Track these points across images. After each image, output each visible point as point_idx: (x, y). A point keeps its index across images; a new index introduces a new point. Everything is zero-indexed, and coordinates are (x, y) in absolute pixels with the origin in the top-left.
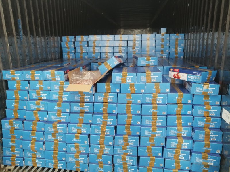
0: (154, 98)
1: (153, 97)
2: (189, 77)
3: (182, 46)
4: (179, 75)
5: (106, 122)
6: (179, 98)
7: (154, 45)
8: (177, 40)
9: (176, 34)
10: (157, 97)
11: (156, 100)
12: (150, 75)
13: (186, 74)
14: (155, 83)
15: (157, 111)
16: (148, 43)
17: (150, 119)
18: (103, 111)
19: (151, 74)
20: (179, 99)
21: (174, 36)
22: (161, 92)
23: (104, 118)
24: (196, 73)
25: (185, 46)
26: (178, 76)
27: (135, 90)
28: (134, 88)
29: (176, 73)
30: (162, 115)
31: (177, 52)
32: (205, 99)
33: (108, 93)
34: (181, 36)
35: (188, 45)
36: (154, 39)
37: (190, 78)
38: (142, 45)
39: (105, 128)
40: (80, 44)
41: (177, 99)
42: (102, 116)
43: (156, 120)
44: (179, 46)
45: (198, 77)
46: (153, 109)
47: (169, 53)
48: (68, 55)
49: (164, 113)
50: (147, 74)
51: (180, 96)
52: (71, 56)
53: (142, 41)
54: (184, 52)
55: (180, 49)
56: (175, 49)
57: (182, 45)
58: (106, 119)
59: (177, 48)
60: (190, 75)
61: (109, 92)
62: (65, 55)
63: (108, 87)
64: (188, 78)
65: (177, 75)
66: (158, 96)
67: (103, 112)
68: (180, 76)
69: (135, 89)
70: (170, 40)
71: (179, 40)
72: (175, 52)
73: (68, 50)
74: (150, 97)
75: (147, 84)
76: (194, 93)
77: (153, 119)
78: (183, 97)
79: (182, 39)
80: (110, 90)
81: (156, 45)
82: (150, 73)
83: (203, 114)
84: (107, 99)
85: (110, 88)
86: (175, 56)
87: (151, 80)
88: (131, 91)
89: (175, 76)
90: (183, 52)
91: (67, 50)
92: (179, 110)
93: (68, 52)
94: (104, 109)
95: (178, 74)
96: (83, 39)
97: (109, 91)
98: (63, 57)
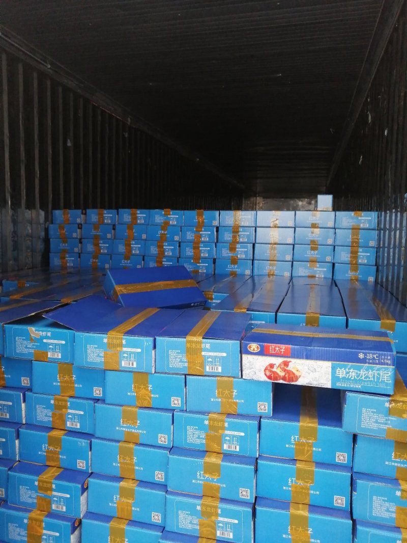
0: (212, 433)
1: (211, 427)
2: (341, 373)
3: (372, 247)
4: (291, 367)
5: (49, 503)
6: (304, 440)
7: (290, 241)
8: (355, 229)
9: (352, 213)
10: (223, 428)
11: (219, 440)
12: (201, 350)
13: (328, 364)
14: (217, 378)
15: (218, 481)
16: (274, 235)
17: (192, 510)
18: (48, 458)
19: (203, 346)
20: (303, 444)
21: (347, 218)
22: (239, 411)
23: (40, 488)
24: (370, 356)
25: (378, 248)
26: (289, 372)
27: (150, 398)
28: (146, 388)
29: (278, 361)
30: (236, 499)
31: (356, 264)
32: (400, 457)
33: (68, 398)
34: (367, 219)
35: (384, 247)
36: (291, 224)
37: (344, 378)
38: (257, 241)
39: (40, 526)
40: (93, 232)
41: (296, 444)
42: (36, 478)
43: (213, 518)
44: (362, 247)
45: (381, 373)
46: (205, 472)
47: (334, 264)
48: (63, 258)
49: (246, 494)
50: (189, 345)
51: (304, 433)
52: (70, 261)
53: (258, 229)
54: (376, 265)
55: (365, 257)
56: (349, 255)
57: (372, 243)
58: (49, 492)
59: (357, 252)
60: (345, 367)
61: (69, 394)
62: (55, 259)
63: (67, 378)
64: (335, 378)
65: (285, 370)
66: (226, 425)
67: (48, 464)
68: (297, 373)
69: (151, 391)
70: (335, 228)
71: (360, 231)
72: (351, 263)
73: (63, 246)
74: (201, 427)
75: (191, 377)
76: (357, 431)
77: (204, 514)
78: (316, 439)
79: (372, 227)
80: (73, 388)
81: (296, 242)
82: (201, 343)
83: (394, 515)
84: (62, 419)
85: (72, 382)
86: (350, 274)
87: (203, 366)
88: (138, 397)
89: (274, 373)
90: (374, 263)
91: (61, 244)
92: (302, 488)
93: (65, 251)
94: (51, 452)
95: (286, 364)
96: (103, 218)
97: (71, 393)
98: (51, 265)
